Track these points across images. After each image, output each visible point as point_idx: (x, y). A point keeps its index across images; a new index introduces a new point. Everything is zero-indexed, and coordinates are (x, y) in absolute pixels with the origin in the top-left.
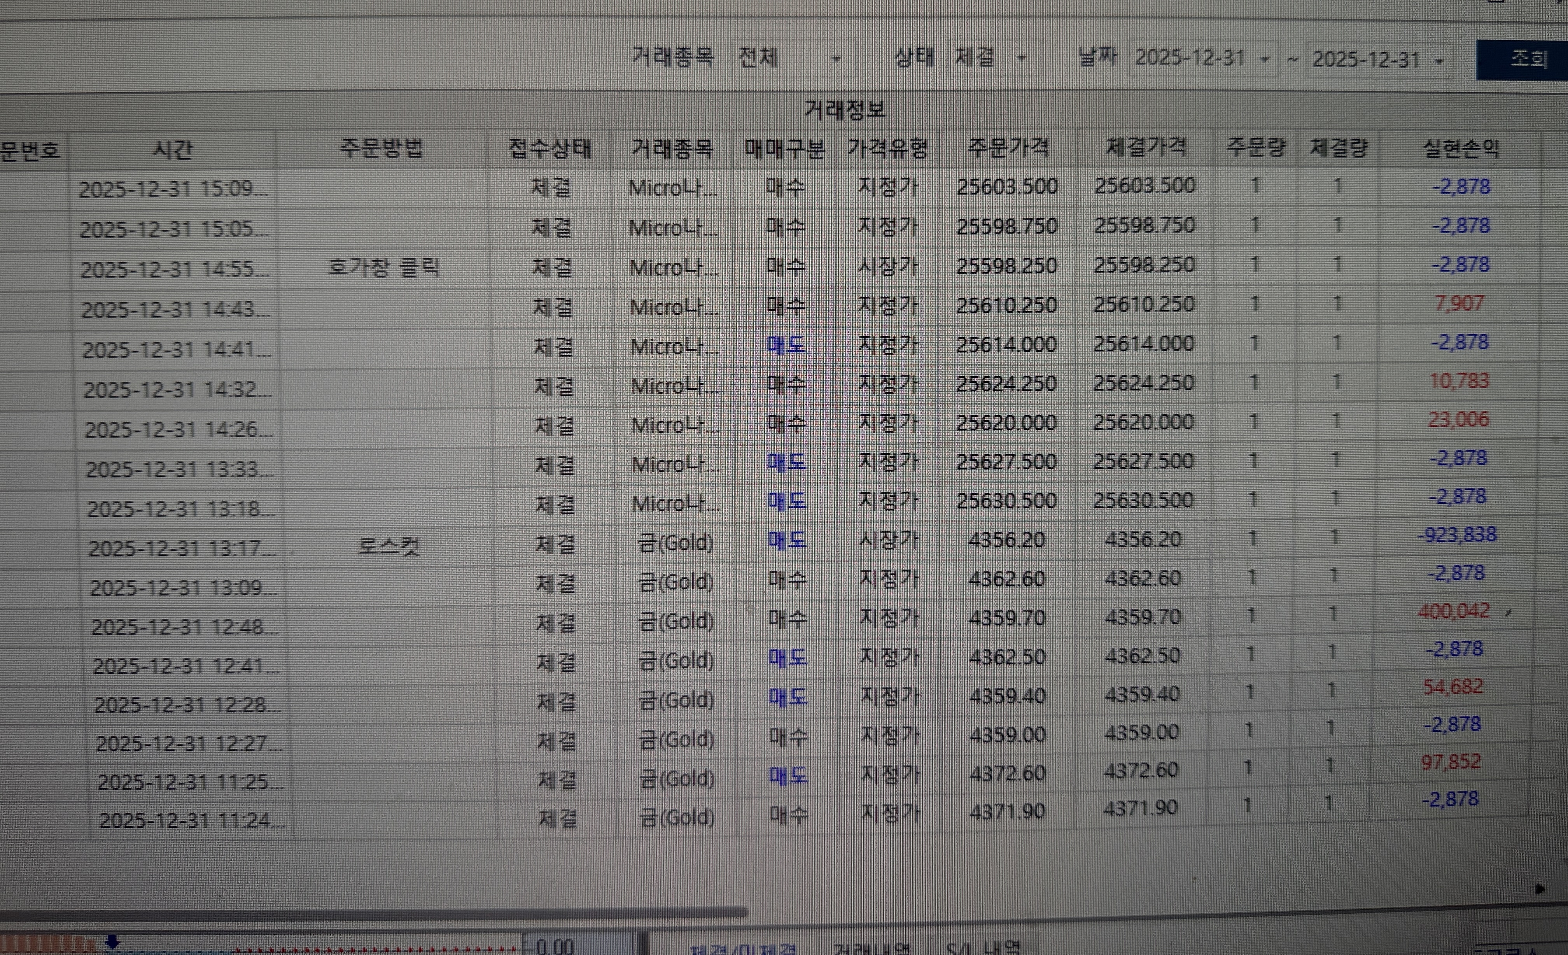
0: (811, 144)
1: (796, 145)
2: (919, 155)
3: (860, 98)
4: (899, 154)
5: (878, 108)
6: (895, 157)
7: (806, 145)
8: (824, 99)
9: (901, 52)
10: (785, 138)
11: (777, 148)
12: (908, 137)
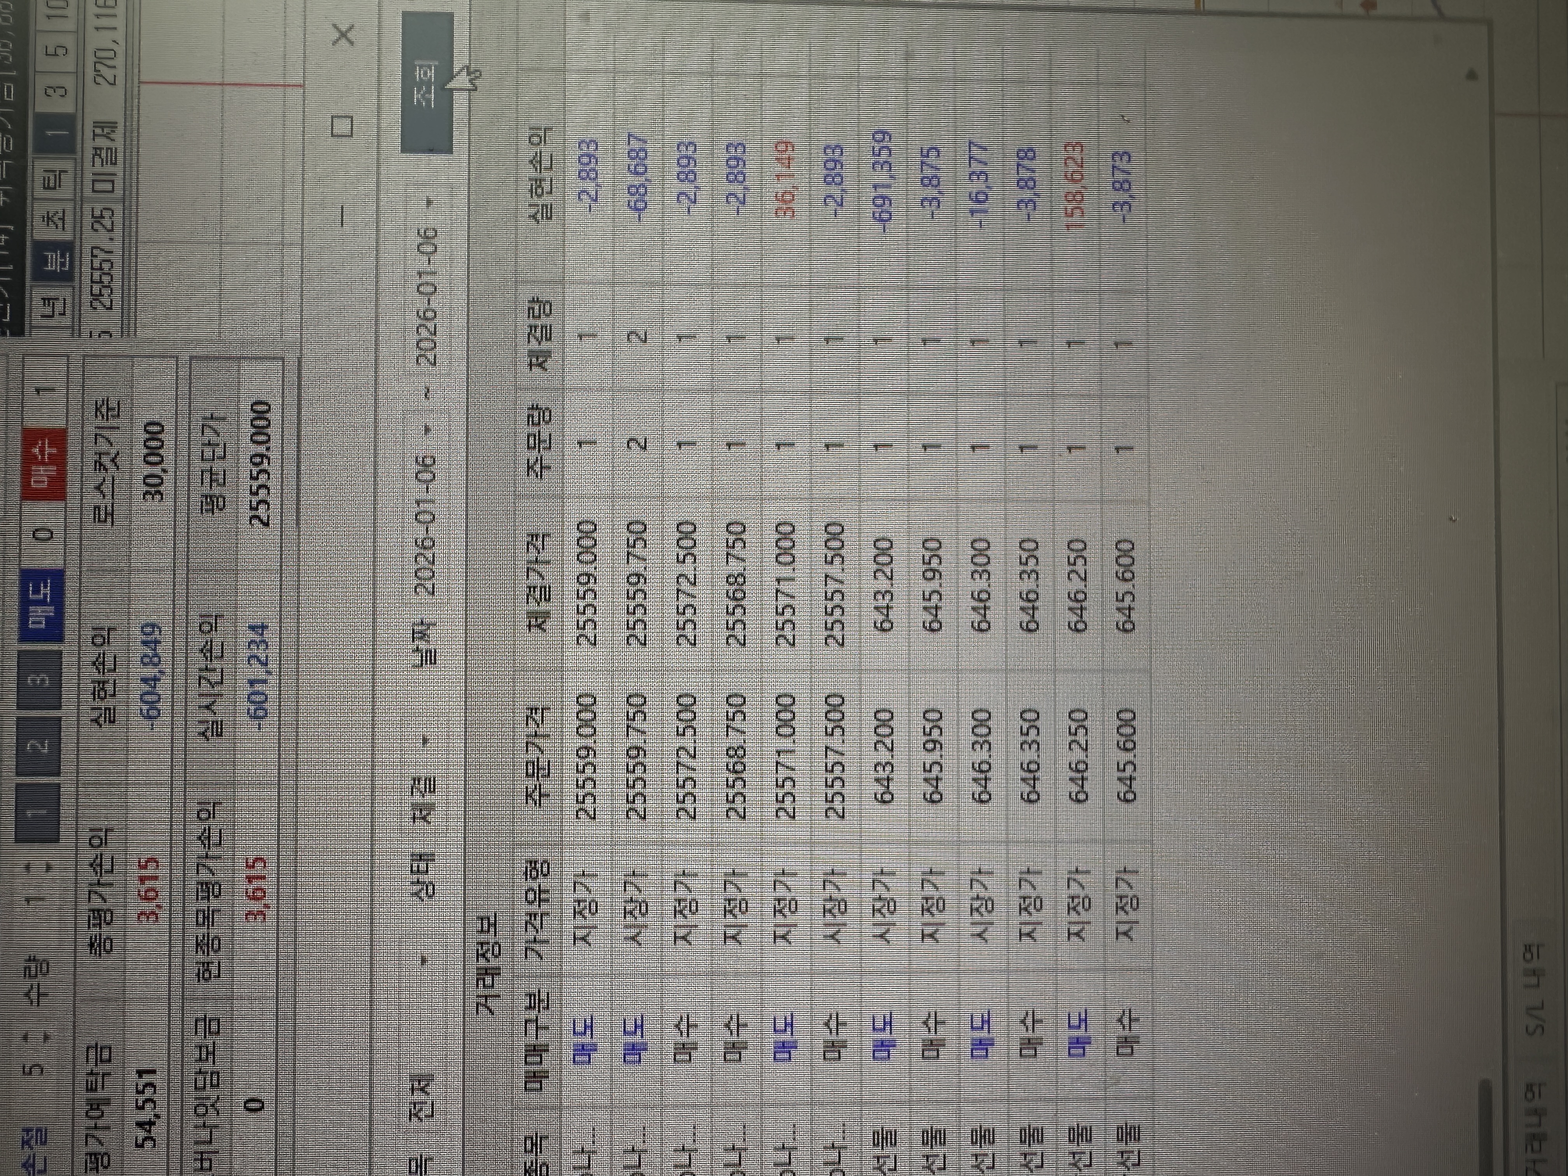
0: (530, 1008)
1: (532, 1027)
2: (545, 870)
3: (472, 948)
4: (543, 896)
5: (485, 923)
6: (547, 900)
7: (533, 1014)
8: (473, 992)
9: (416, 894)
10: (521, 1043)
11: (536, 1051)
12: (523, 885)
